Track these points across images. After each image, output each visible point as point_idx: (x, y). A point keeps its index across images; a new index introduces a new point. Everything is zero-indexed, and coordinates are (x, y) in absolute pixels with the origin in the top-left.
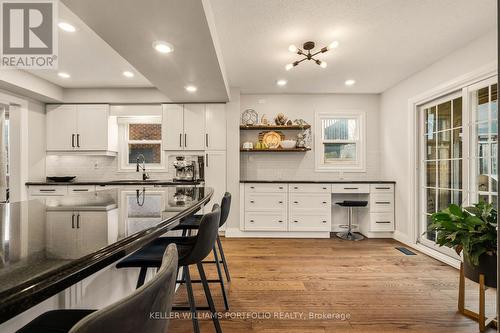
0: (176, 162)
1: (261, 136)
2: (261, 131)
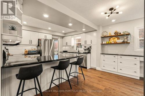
0: (84, 48)
1: (110, 39)
2: (110, 37)
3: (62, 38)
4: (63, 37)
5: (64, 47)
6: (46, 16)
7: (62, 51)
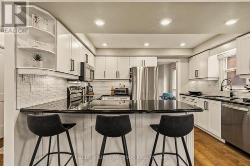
3: (187, 60)
4: (189, 58)
5: (193, 82)
6: (100, 23)
7: (187, 92)
